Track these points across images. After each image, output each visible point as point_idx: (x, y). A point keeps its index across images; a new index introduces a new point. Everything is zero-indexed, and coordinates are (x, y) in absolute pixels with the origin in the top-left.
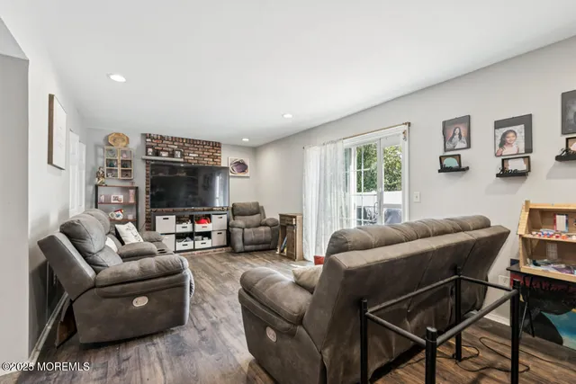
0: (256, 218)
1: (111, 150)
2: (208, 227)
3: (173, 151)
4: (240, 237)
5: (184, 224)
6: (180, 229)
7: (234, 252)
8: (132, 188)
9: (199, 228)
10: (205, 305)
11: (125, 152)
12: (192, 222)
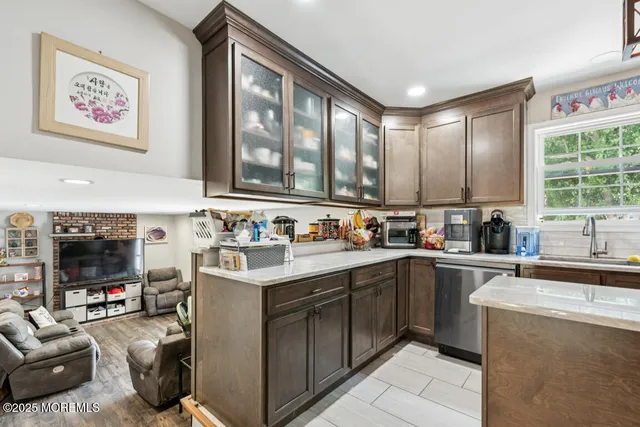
0: (171, 283)
1: (14, 232)
2: (122, 296)
3: (84, 226)
4: (154, 303)
5: (96, 295)
6: (91, 300)
7: (148, 316)
8: (37, 265)
9: (111, 297)
10: (110, 366)
11: (29, 231)
12: (104, 292)
